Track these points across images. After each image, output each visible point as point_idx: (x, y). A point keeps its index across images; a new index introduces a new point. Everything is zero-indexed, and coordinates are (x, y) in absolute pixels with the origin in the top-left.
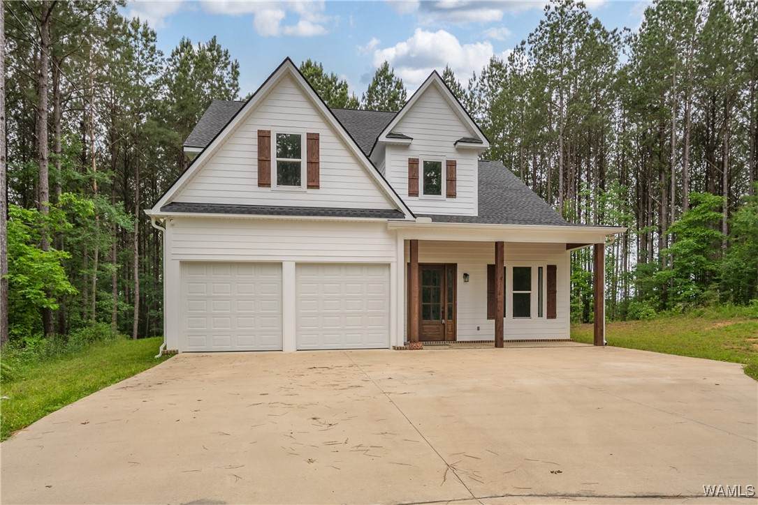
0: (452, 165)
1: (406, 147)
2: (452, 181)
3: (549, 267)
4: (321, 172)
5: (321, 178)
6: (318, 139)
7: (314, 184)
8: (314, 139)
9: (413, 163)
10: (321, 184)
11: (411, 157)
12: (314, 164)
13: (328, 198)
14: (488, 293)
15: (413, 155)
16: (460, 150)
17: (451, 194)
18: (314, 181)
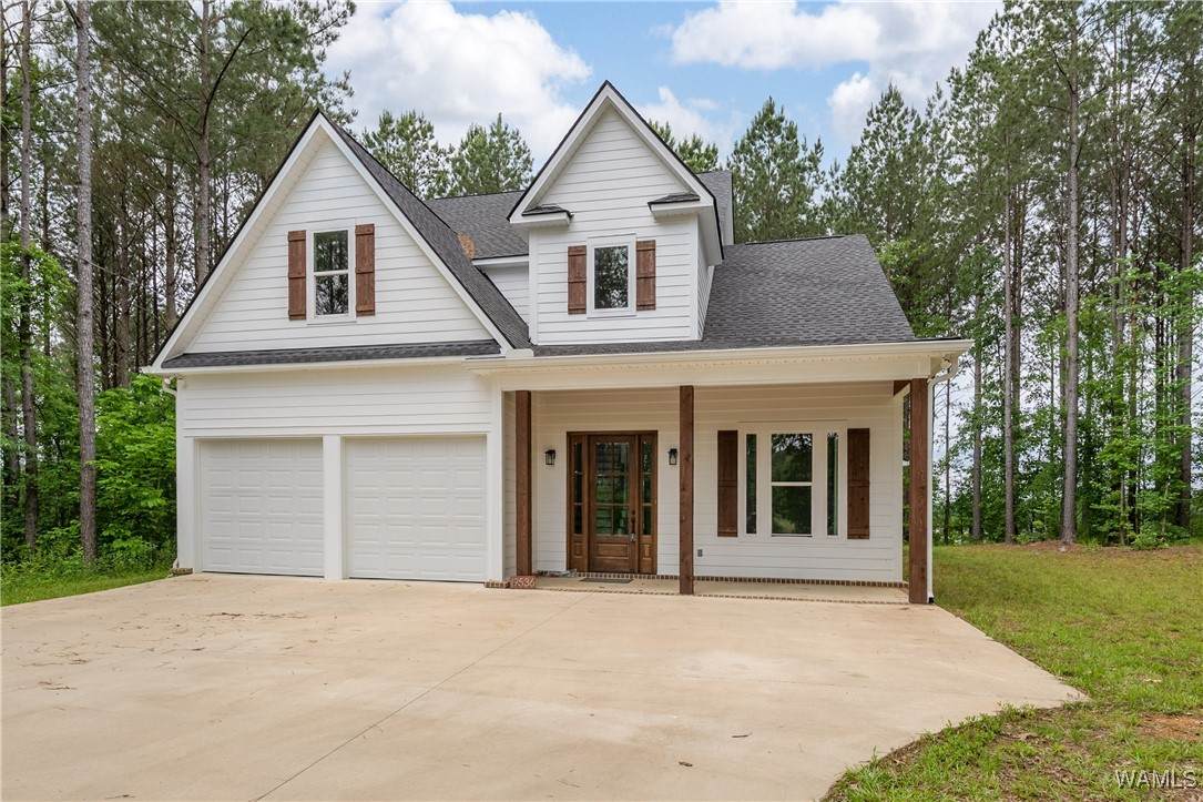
0: (646, 250)
1: (563, 228)
2: (647, 279)
3: (852, 433)
4: (378, 286)
5: (378, 297)
6: (373, 234)
7: (367, 309)
8: (366, 234)
9: (576, 255)
10: (378, 308)
11: (573, 245)
12: (366, 275)
13: (388, 328)
14: (719, 486)
15: (575, 240)
16: (662, 220)
17: (646, 304)
18: (366, 304)
